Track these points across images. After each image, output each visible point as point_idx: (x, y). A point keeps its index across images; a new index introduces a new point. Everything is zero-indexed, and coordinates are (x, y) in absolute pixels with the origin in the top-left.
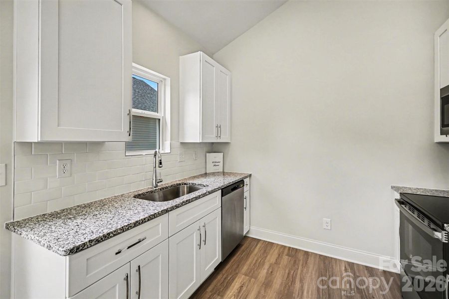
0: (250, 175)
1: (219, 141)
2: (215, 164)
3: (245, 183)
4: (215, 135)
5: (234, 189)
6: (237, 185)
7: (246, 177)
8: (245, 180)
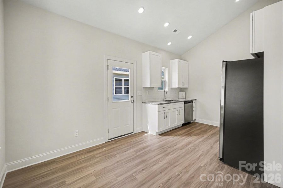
0: (196, 100)
1: (183, 87)
2: (182, 95)
3: (193, 102)
4: (182, 85)
5: (189, 103)
6: (191, 102)
7: (194, 100)
8: (193, 101)
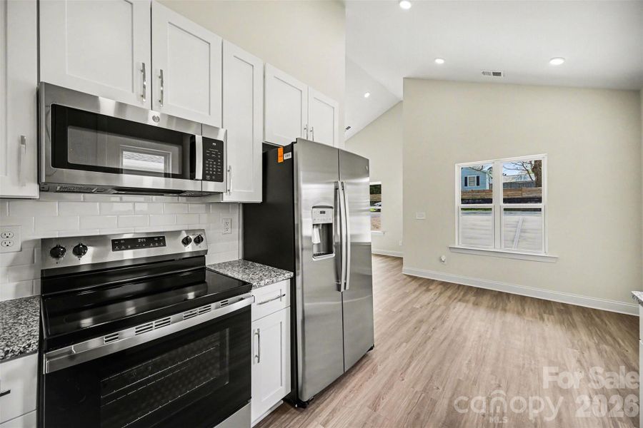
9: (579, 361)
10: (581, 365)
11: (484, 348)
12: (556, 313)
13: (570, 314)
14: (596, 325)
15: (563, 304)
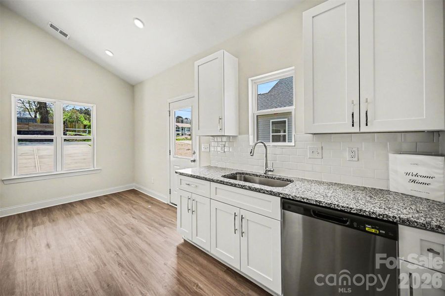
9: (133, 217)
10: (135, 218)
11: (89, 243)
12: (106, 202)
13: (112, 199)
14: (124, 199)
15: (105, 196)
